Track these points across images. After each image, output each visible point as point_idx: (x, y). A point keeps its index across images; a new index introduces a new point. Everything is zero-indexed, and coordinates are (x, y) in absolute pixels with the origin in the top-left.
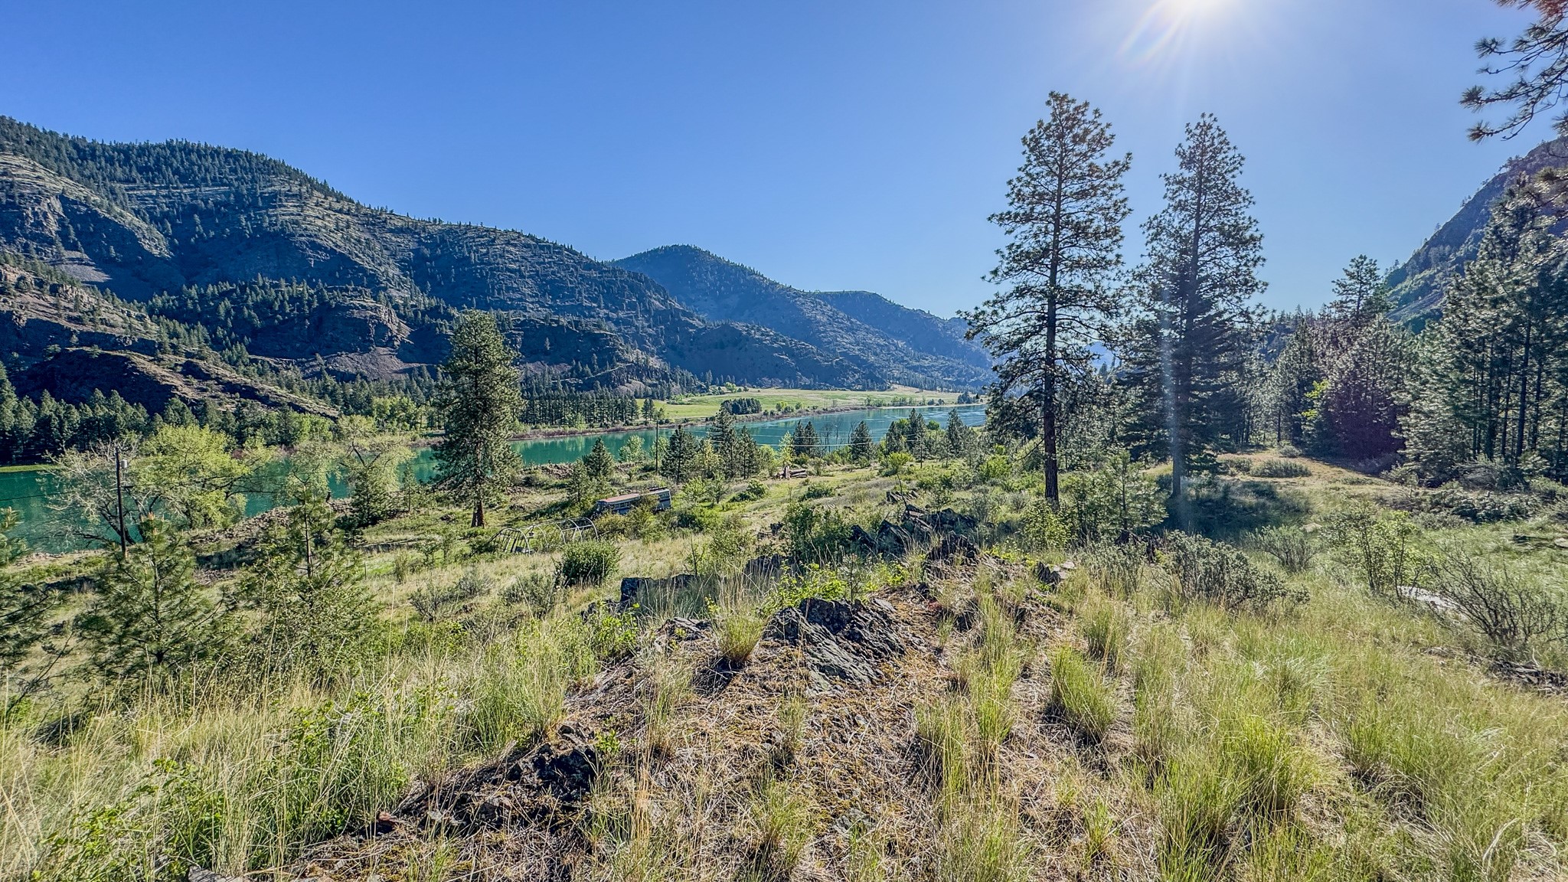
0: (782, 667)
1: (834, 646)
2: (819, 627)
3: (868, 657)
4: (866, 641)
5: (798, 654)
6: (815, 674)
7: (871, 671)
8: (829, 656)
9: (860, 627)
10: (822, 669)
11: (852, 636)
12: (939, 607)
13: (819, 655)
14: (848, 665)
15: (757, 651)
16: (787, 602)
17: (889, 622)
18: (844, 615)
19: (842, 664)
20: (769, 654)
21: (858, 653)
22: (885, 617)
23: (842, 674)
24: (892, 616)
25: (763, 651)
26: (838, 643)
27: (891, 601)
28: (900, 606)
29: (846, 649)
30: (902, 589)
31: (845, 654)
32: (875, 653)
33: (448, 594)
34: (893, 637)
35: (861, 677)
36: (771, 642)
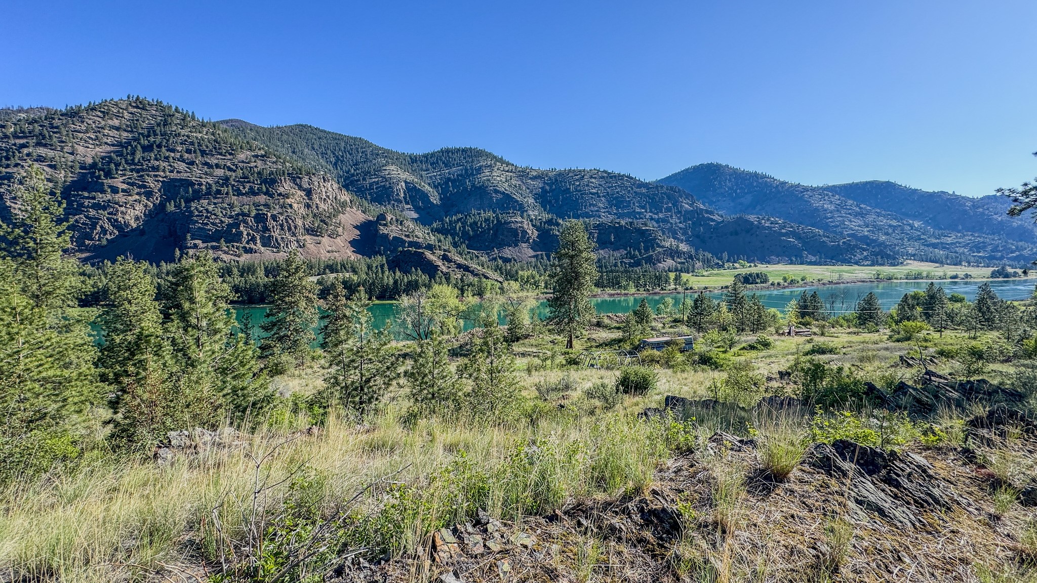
0: (819, 491)
1: (869, 485)
2: (853, 466)
3: (908, 503)
4: (905, 489)
5: (834, 485)
6: (851, 505)
7: (912, 517)
8: (866, 494)
9: (898, 475)
10: (859, 502)
11: (888, 481)
12: (991, 476)
13: (856, 490)
14: (887, 505)
15: (795, 473)
16: (820, 440)
17: (930, 477)
18: (880, 461)
19: (880, 504)
20: (806, 477)
21: (896, 497)
22: (924, 471)
23: (881, 512)
24: (931, 472)
25: (800, 474)
26: (874, 484)
27: (926, 457)
28: (938, 464)
29: (883, 490)
30: (940, 449)
31: (882, 495)
32: (915, 501)
34: (936, 492)
35: (902, 519)
36: (806, 467)
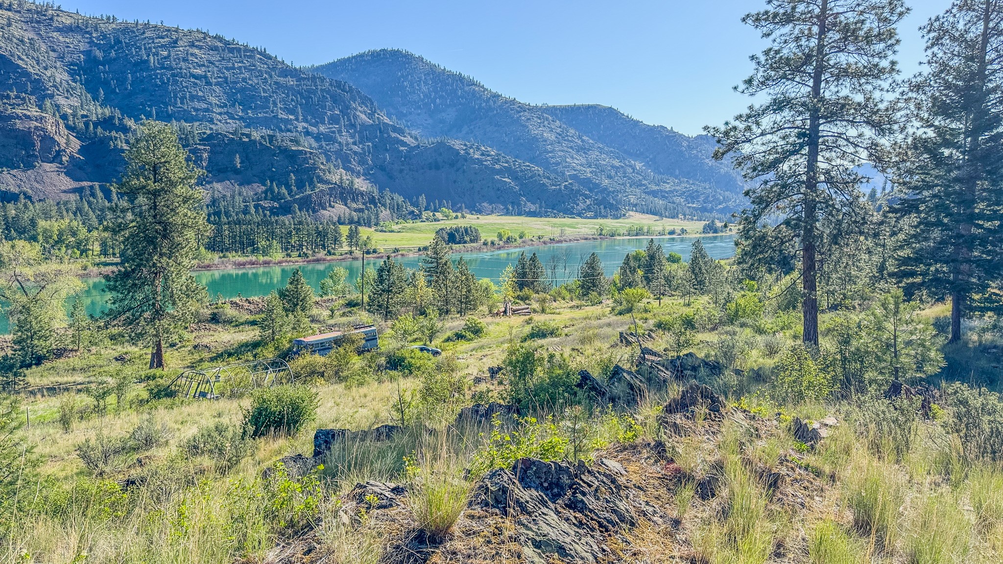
0: (489, 542)
1: (552, 517)
2: (534, 493)
3: (593, 530)
4: (591, 511)
5: (509, 527)
6: (528, 551)
7: (595, 547)
8: (546, 529)
9: (584, 494)
10: (537, 545)
11: (572, 505)
12: (678, 470)
13: (535, 528)
14: (568, 540)
15: (460, 523)
16: (499, 463)
17: (618, 487)
18: (565, 480)
19: (561, 538)
20: (475, 526)
21: (581, 524)
22: (613, 481)
23: (561, 550)
24: (622, 480)
25: (468, 522)
26: (557, 513)
27: (620, 461)
28: (632, 468)
29: (567, 520)
30: (635, 447)
31: (565, 526)
32: (601, 525)
33: (119, 445)
34: (622, 505)
35: (584, 554)
36: (478, 511)
